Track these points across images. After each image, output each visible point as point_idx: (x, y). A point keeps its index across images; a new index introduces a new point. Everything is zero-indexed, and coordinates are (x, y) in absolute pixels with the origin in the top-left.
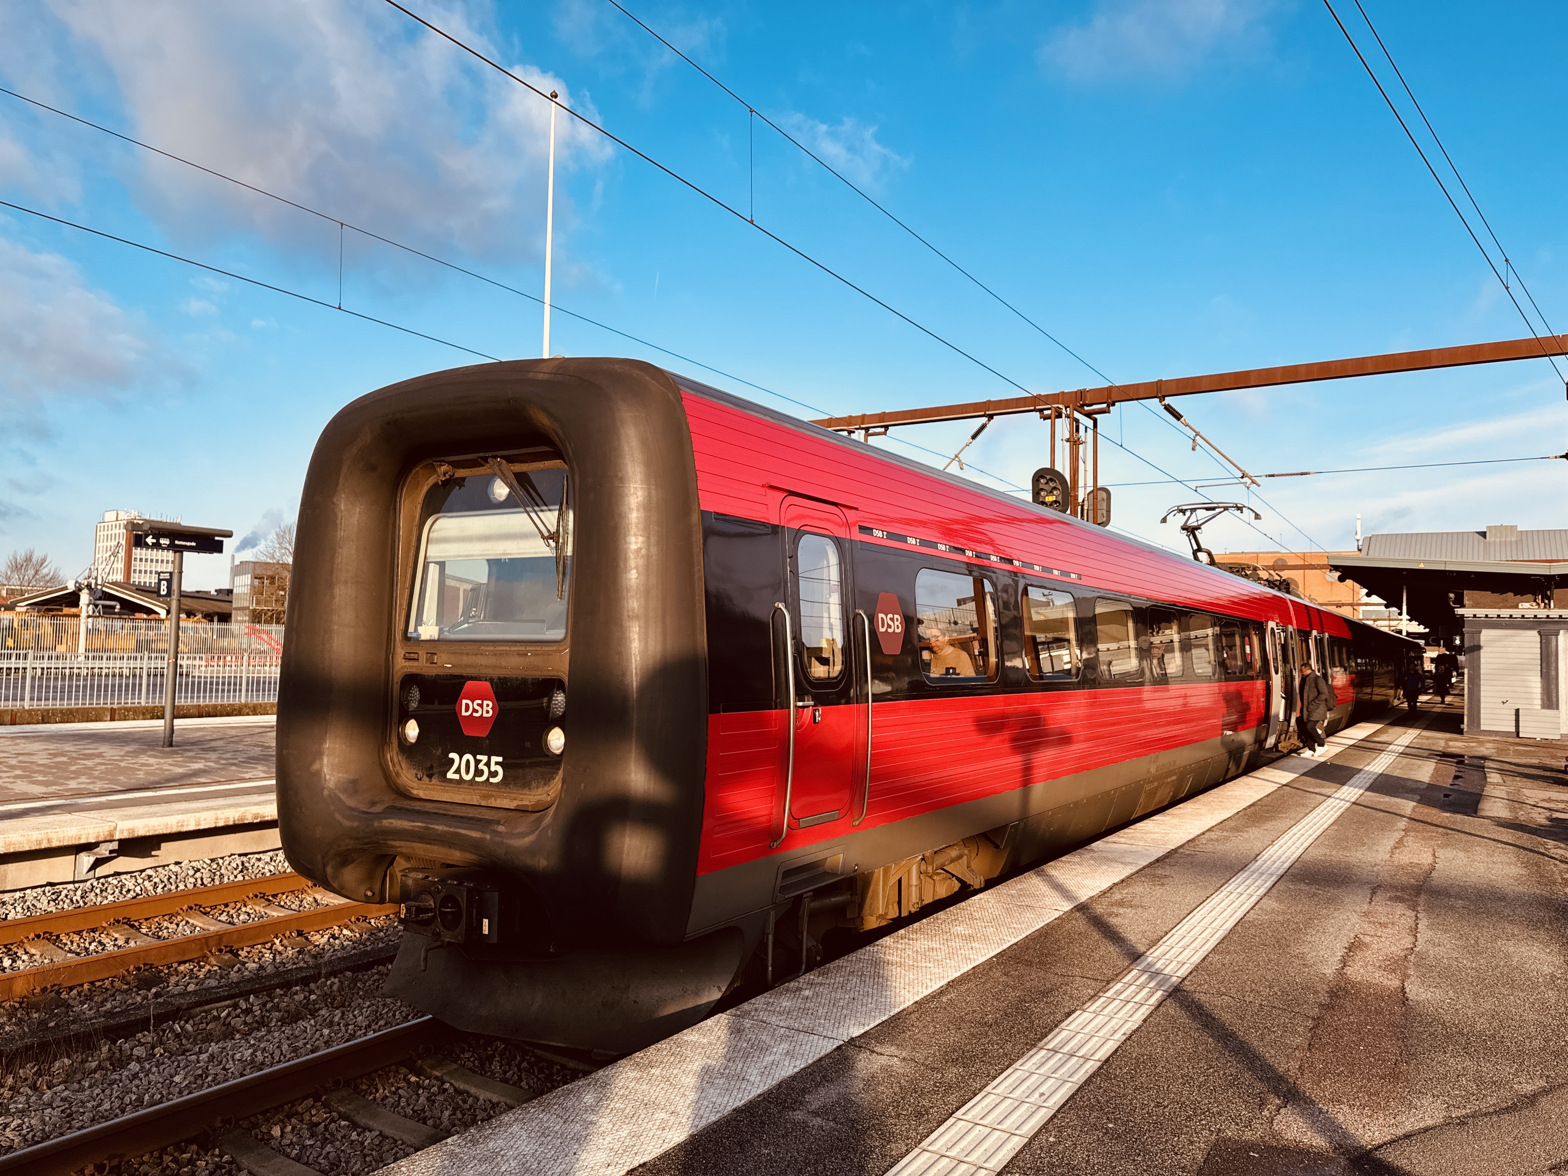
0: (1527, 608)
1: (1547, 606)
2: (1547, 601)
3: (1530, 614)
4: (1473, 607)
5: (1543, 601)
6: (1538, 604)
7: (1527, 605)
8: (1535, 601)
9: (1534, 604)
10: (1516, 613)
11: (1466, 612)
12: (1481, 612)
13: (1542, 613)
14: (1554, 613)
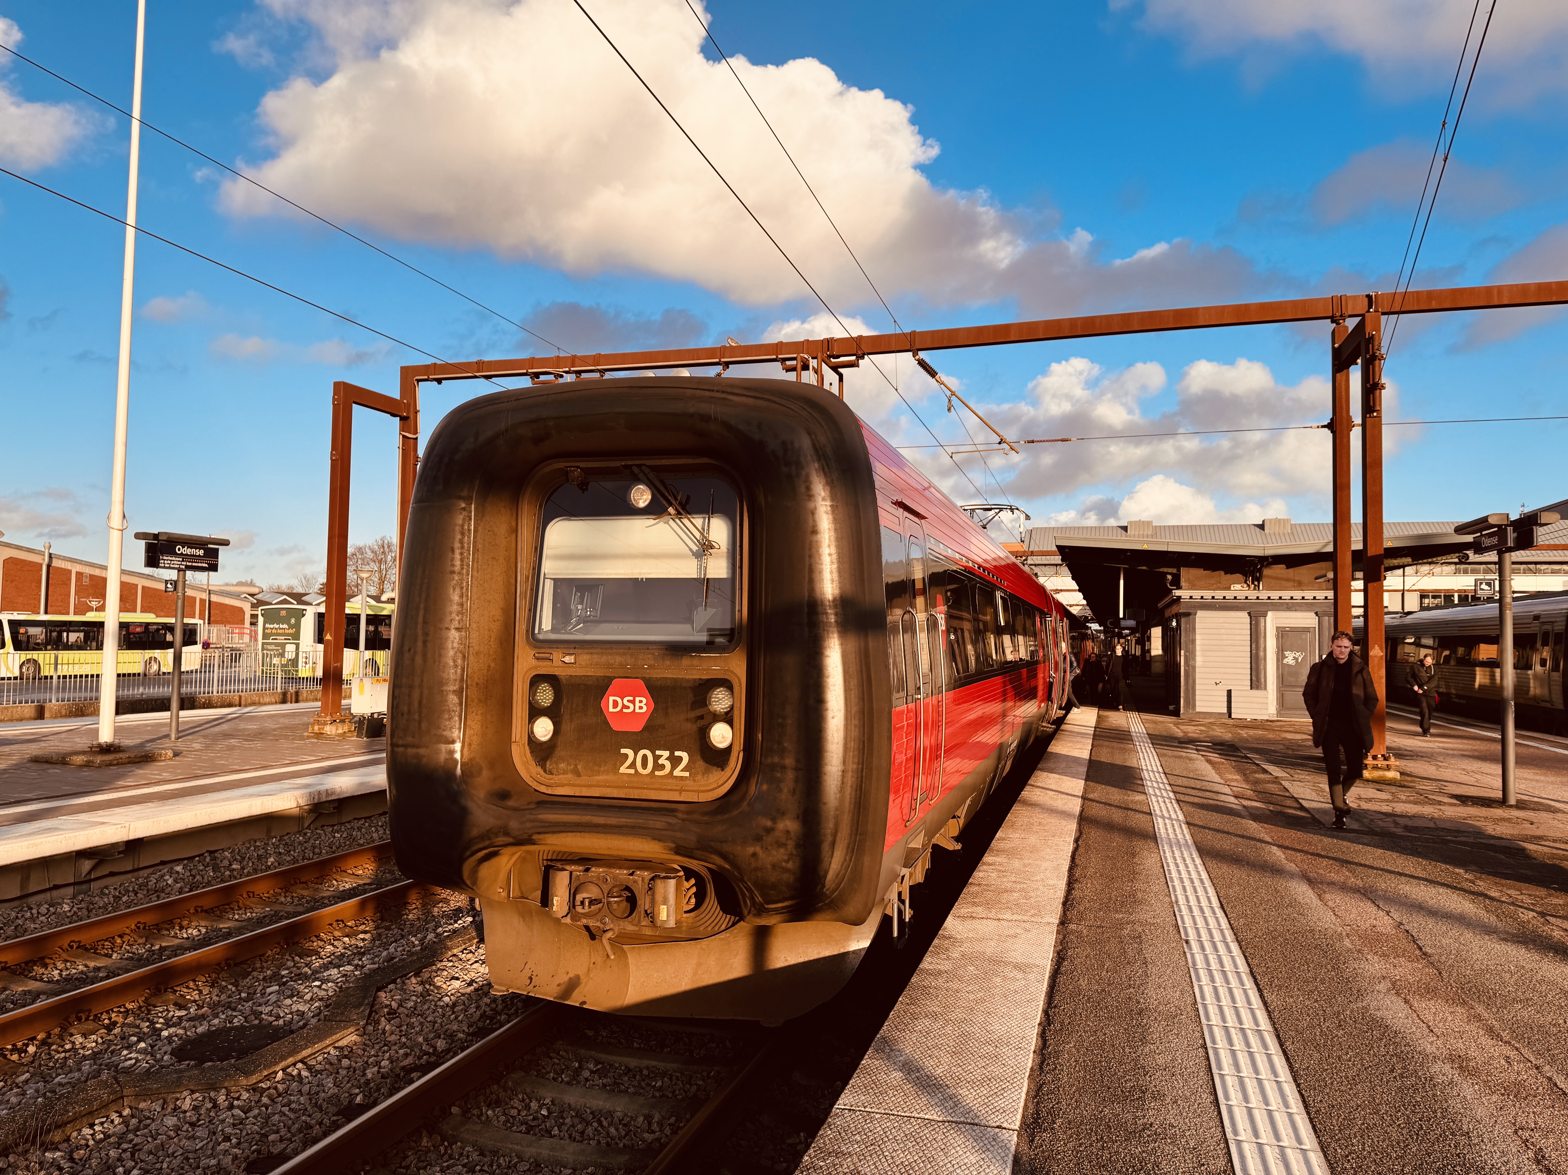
0: (1239, 590)
1: (1257, 588)
2: (1256, 583)
3: (1241, 595)
4: (1189, 589)
5: (1253, 583)
6: (1249, 586)
7: (1238, 587)
8: (1245, 582)
9: (1245, 585)
10: (1229, 595)
11: (1183, 594)
12: (1197, 594)
13: (1252, 594)
14: (1264, 594)
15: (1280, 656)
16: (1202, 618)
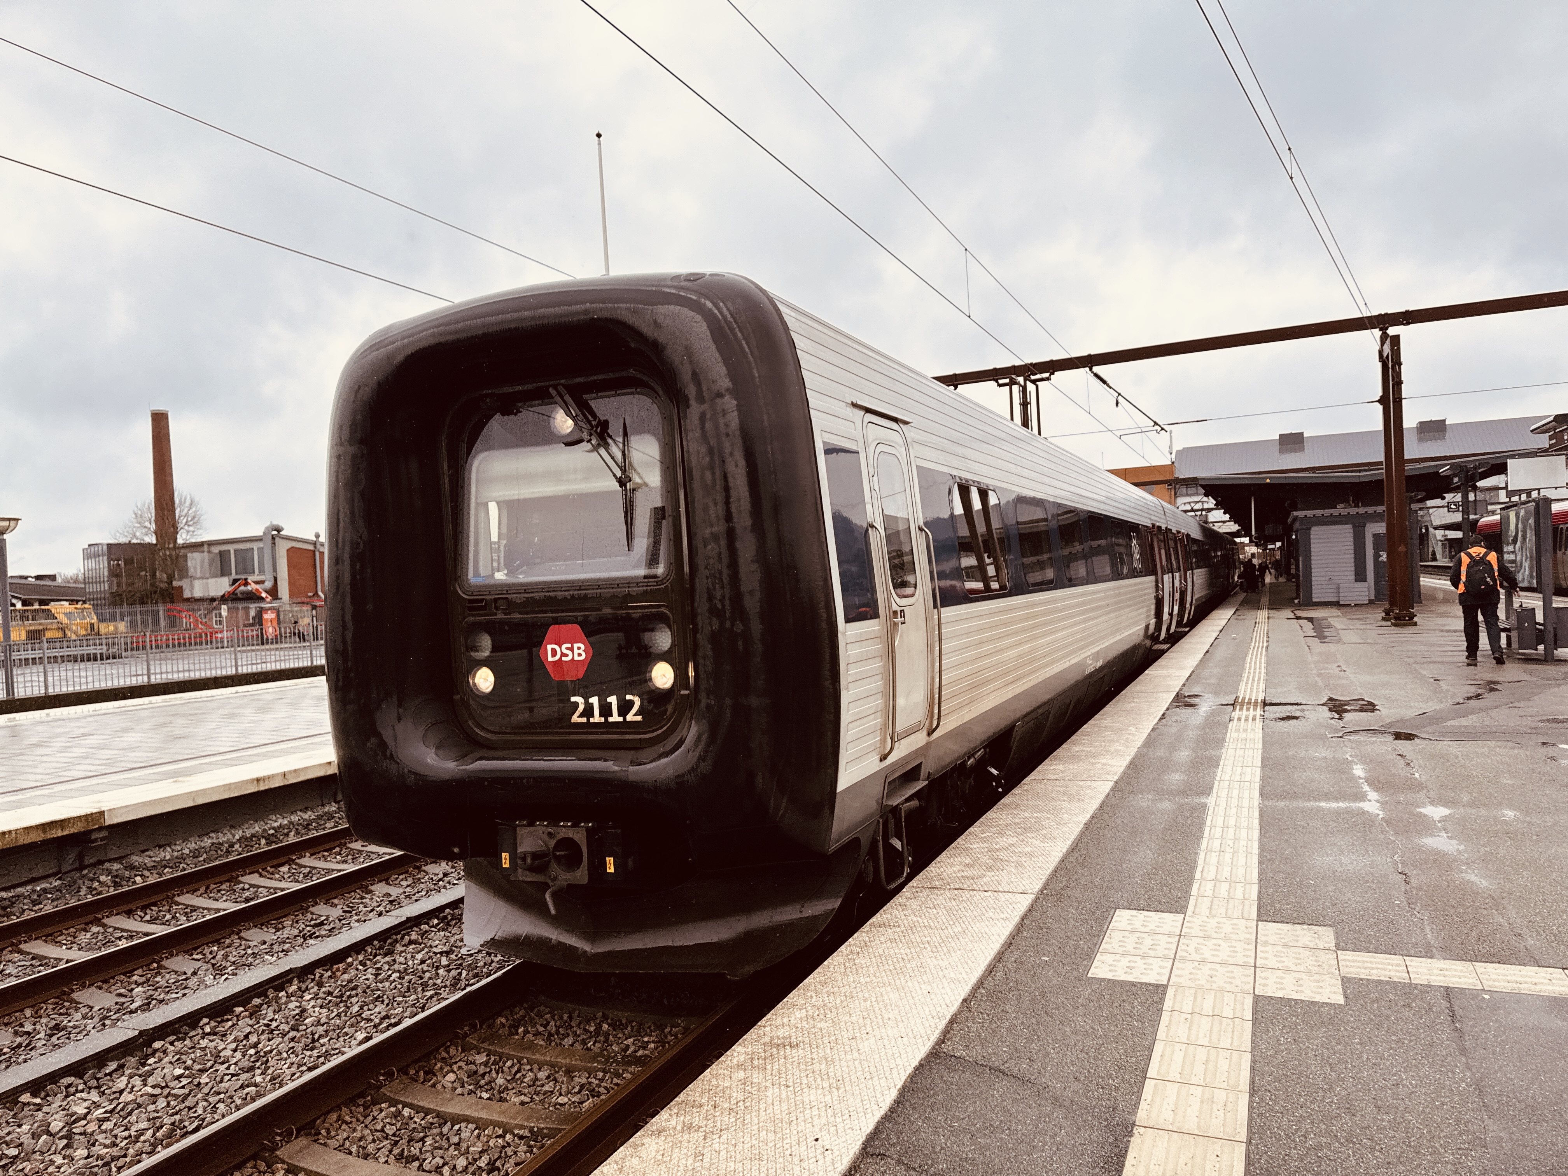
0: (1343, 508)
1: (1357, 506)
2: (1356, 502)
4: (1303, 510)
5: (1353, 502)
6: (1350, 505)
7: (1342, 505)
8: (1348, 503)
10: (1335, 512)
11: (1298, 514)
12: (1309, 514)
13: (1353, 511)
14: (1362, 510)
15: (1376, 556)
16: (1316, 532)
